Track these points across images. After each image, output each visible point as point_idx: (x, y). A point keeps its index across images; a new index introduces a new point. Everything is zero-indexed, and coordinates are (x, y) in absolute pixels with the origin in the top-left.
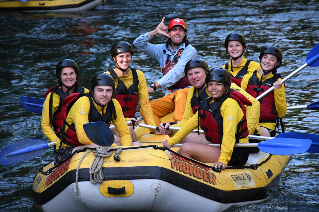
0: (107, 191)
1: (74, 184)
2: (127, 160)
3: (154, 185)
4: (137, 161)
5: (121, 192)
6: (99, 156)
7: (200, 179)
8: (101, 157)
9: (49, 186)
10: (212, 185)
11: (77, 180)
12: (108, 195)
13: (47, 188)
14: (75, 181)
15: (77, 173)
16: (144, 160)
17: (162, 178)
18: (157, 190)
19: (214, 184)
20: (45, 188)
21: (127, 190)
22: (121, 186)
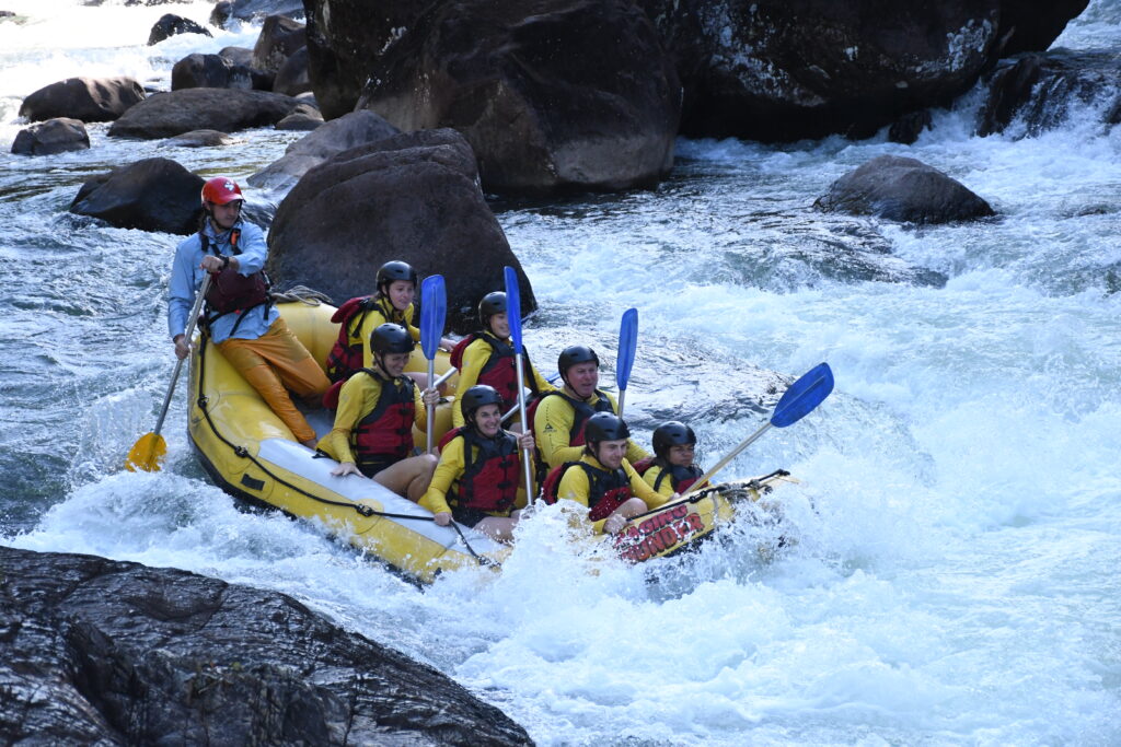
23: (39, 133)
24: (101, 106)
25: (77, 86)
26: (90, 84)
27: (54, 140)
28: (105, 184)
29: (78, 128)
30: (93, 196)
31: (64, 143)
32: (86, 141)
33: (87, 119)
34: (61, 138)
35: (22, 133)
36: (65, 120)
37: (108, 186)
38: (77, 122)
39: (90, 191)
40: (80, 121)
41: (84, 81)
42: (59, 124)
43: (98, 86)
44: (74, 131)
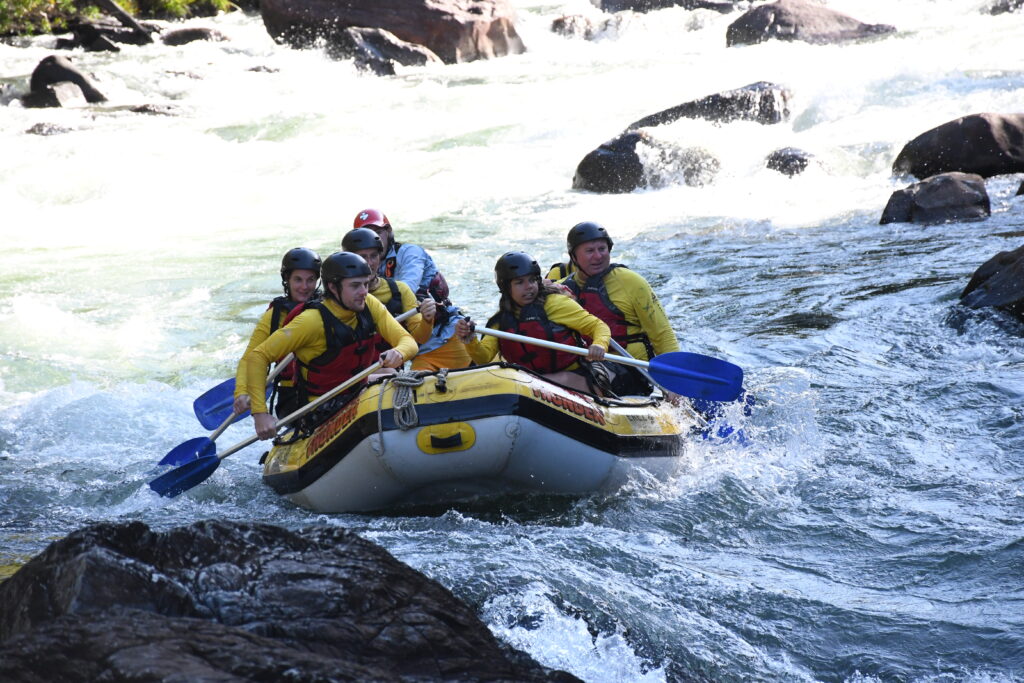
0: (429, 443)
1: (375, 436)
2: (460, 388)
3: (510, 425)
4: (475, 389)
5: (454, 442)
6: (404, 386)
7: (580, 415)
8: (408, 387)
9: (316, 454)
10: (598, 425)
11: (380, 429)
12: (431, 450)
13: (311, 457)
14: (375, 430)
15: (379, 417)
16: (489, 386)
17: (521, 412)
18: (515, 433)
19: (601, 424)
20: (307, 457)
21: (464, 439)
22: (454, 432)
23: (921, 195)
24: (1008, 153)
25: (976, 126)
26: (995, 122)
27: (938, 203)
28: (1012, 265)
29: (975, 186)
30: (992, 282)
31: (953, 207)
32: (985, 203)
33: (988, 172)
34: (951, 200)
35: (897, 195)
36: (957, 175)
37: (1015, 268)
38: (975, 177)
39: (987, 277)
40: (979, 177)
41: (987, 118)
42: (948, 182)
43: (1006, 125)
44: (968, 190)
